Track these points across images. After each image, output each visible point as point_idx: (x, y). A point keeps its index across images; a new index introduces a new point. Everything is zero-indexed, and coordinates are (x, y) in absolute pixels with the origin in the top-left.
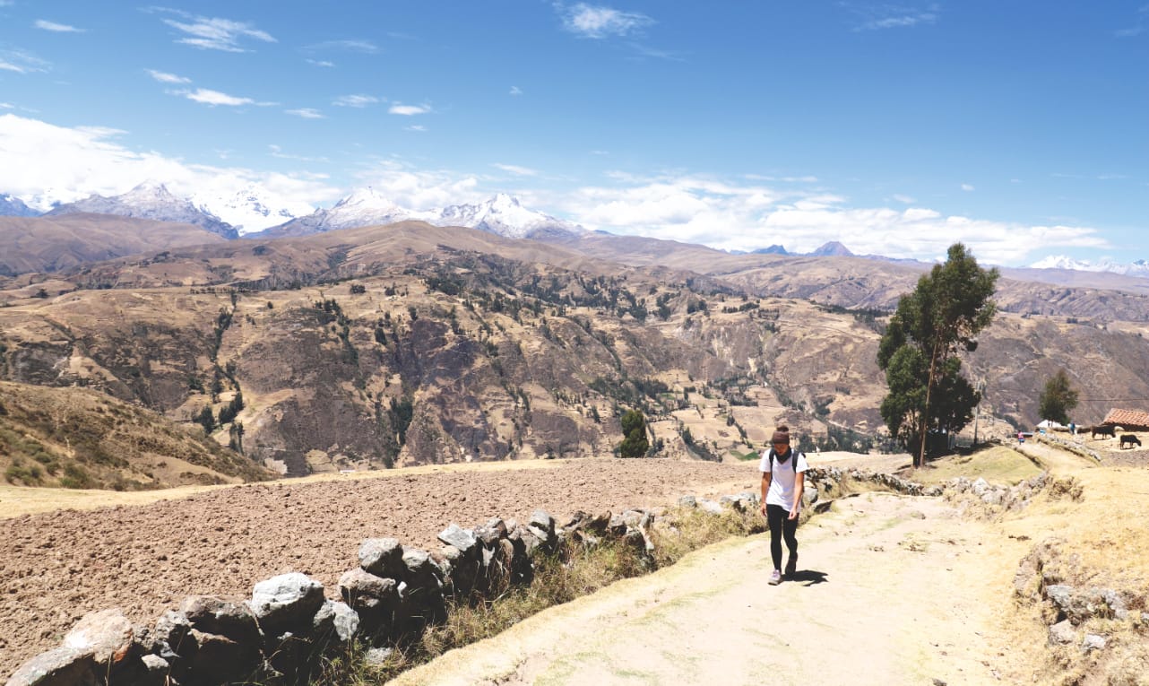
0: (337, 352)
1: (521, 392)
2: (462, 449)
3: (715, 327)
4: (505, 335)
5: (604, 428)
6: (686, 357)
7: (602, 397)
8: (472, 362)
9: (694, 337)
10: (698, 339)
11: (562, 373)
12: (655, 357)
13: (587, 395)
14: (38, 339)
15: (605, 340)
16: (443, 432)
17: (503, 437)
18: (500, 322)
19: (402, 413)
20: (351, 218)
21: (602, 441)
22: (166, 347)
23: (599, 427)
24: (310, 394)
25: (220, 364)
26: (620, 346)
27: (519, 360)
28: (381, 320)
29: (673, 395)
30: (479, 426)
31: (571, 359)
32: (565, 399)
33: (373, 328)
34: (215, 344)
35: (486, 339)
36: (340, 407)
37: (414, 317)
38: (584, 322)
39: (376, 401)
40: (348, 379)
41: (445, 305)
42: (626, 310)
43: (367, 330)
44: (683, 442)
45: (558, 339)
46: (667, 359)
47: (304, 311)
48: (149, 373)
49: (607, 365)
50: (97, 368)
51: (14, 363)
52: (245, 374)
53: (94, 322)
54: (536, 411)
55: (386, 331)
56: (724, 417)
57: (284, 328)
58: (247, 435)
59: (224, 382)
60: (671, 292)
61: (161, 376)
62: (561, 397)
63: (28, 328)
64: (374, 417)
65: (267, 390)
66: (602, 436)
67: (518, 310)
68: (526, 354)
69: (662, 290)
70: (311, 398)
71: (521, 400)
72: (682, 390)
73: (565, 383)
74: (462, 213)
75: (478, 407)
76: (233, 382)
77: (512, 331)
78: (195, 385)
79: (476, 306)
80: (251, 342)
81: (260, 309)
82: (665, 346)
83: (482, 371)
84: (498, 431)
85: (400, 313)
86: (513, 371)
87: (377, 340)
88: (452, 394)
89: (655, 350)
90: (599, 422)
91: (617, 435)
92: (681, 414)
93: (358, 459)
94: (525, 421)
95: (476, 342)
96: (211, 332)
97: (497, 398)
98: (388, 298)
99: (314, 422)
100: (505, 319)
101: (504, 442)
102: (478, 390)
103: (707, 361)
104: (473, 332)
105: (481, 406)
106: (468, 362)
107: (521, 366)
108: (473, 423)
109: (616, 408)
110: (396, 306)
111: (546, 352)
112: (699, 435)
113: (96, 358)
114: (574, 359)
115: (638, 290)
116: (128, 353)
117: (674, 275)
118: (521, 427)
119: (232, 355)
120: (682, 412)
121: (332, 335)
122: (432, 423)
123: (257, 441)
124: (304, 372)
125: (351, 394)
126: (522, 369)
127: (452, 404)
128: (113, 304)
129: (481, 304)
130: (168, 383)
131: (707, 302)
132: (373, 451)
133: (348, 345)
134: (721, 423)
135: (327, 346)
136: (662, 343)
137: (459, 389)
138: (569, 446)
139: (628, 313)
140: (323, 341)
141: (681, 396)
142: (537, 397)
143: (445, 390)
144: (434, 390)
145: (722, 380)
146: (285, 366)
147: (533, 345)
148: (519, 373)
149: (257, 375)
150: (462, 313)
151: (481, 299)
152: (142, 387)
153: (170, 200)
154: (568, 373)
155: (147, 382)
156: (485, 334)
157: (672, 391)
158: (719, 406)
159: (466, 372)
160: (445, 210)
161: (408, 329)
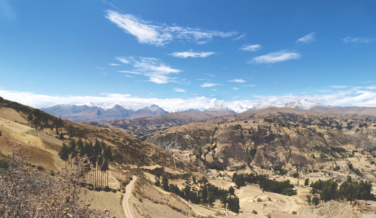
0: (238, 136)
1: (289, 148)
2: (269, 162)
3: (369, 131)
4: (285, 133)
5: (317, 161)
6: (354, 141)
7: (317, 151)
8: (274, 139)
9: (360, 135)
10: (362, 135)
11: (303, 143)
12: (341, 140)
13: (311, 150)
14: (181, 132)
15: (320, 134)
16: (263, 157)
17: (282, 160)
18: (284, 129)
19: (253, 152)
20: (261, 108)
21: (315, 164)
22: (204, 134)
23: (315, 160)
24: (231, 145)
25: (214, 138)
26: (326, 137)
27: (289, 140)
28: (250, 129)
29: (348, 153)
30: (275, 156)
31: (306, 140)
32: (303, 151)
33: (248, 130)
34: (214, 133)
35: (279, 134)
36: (237, 148)
37: (259, 128)
38: (313, 130)
39: (247, 148)
40: (241, 142)
41: (268, 125)
42: (334, 127)
43: (247, 131)
44: (348, 168)
45: (302, 134)
46: (346, 141)
47: (232, 127)
48: (200, 139)
49: (321, 142)
50: (191, 137)
51: (177, 136)
52: (218, 140)
53: (191, 129)
54: (293, 154)
55: (251, 131)
56: (370, 161)
57: (227, 130)
58: (216, 153)
59: (214, 141)
60: (353, 121)
61: (202, 140)
62: (302, 150)
63: (181, 130)
64: (246, 152)
65: (222, 144)
66: (316, 163)
67: (290, 126)
68: (291, 138)
69: (349, 121)
70: (231, 146)
71: (288, 150)
72: (352, 151)
73: (304, 147)
74: (291, 104)
75: (275, 151)
76: (216, 142)
77: (287, 132)
78: (208, 142)
79: (277, 125)
80: (221, 133)
81: (223, 126)
82: (345, 137)
83: (277, 142)
84: (280, 158)
85: (255, 127)
86: (287, 143)
87: (249, 133)
88: (267, 147)
89: (341, 138)
90: (315, 159)
91: (322, 163)
92: (350, 159)
93: (241, 161)
94: (289, 157)
95: (275, 134)
96: (213, 131)
97: (281, 149)
98: (253, 124)
99: (231, 152)
100: (285, 129)
101: (282, 161)
102: (275, 147)
103: (363, 142)
104: (275, 132)
105: (276, 151)
106: (273, 139)
107: (289, 141)
108: (273, 156)
109: (322, 155)
110: (255, 125)
111: (298, 137)
112: (356, 166)
113: (191, 135)
114: (308, 140)
115: (340, 121)
116: (197, 135)
117: (360, 116)
118: (288, 158)
119: (216, 136)
120: (351, 158)
121: (238, 132)
122: (261, 154)
123: (218, 154)
124: (230, 140)
125: (241, 146)
126: (290, 142)
127: (267, 150)
128: (196, 125)
129: (279, 125)
130: (203, 141)
131: (367, 124)
132: (245, 160)
133: (242, 134)
134: (368, 163)
135: (236, 134)
136: (344, 136)
137: (270, 146)
138: (304, 165)
139: (335, 127)
140: (235, 133)
141: (351, 153)
142: (294, 150)
143: (266, 146)
144: (263, 146)
145: (370, 149)
146: (226, 138)
147: (293, 135)
148: (288, 143)
149: (221, 140)
150: (272, 127)
151: (279, 123)
152: (198, 141)
153: (223, 107)
154: (305, 144)
155: (199, 140)
156: (279, 132)
157: (347, 151)
158: (368, 157)
159: (272, 142)
160: (286, 104)
161: (257, 131)
